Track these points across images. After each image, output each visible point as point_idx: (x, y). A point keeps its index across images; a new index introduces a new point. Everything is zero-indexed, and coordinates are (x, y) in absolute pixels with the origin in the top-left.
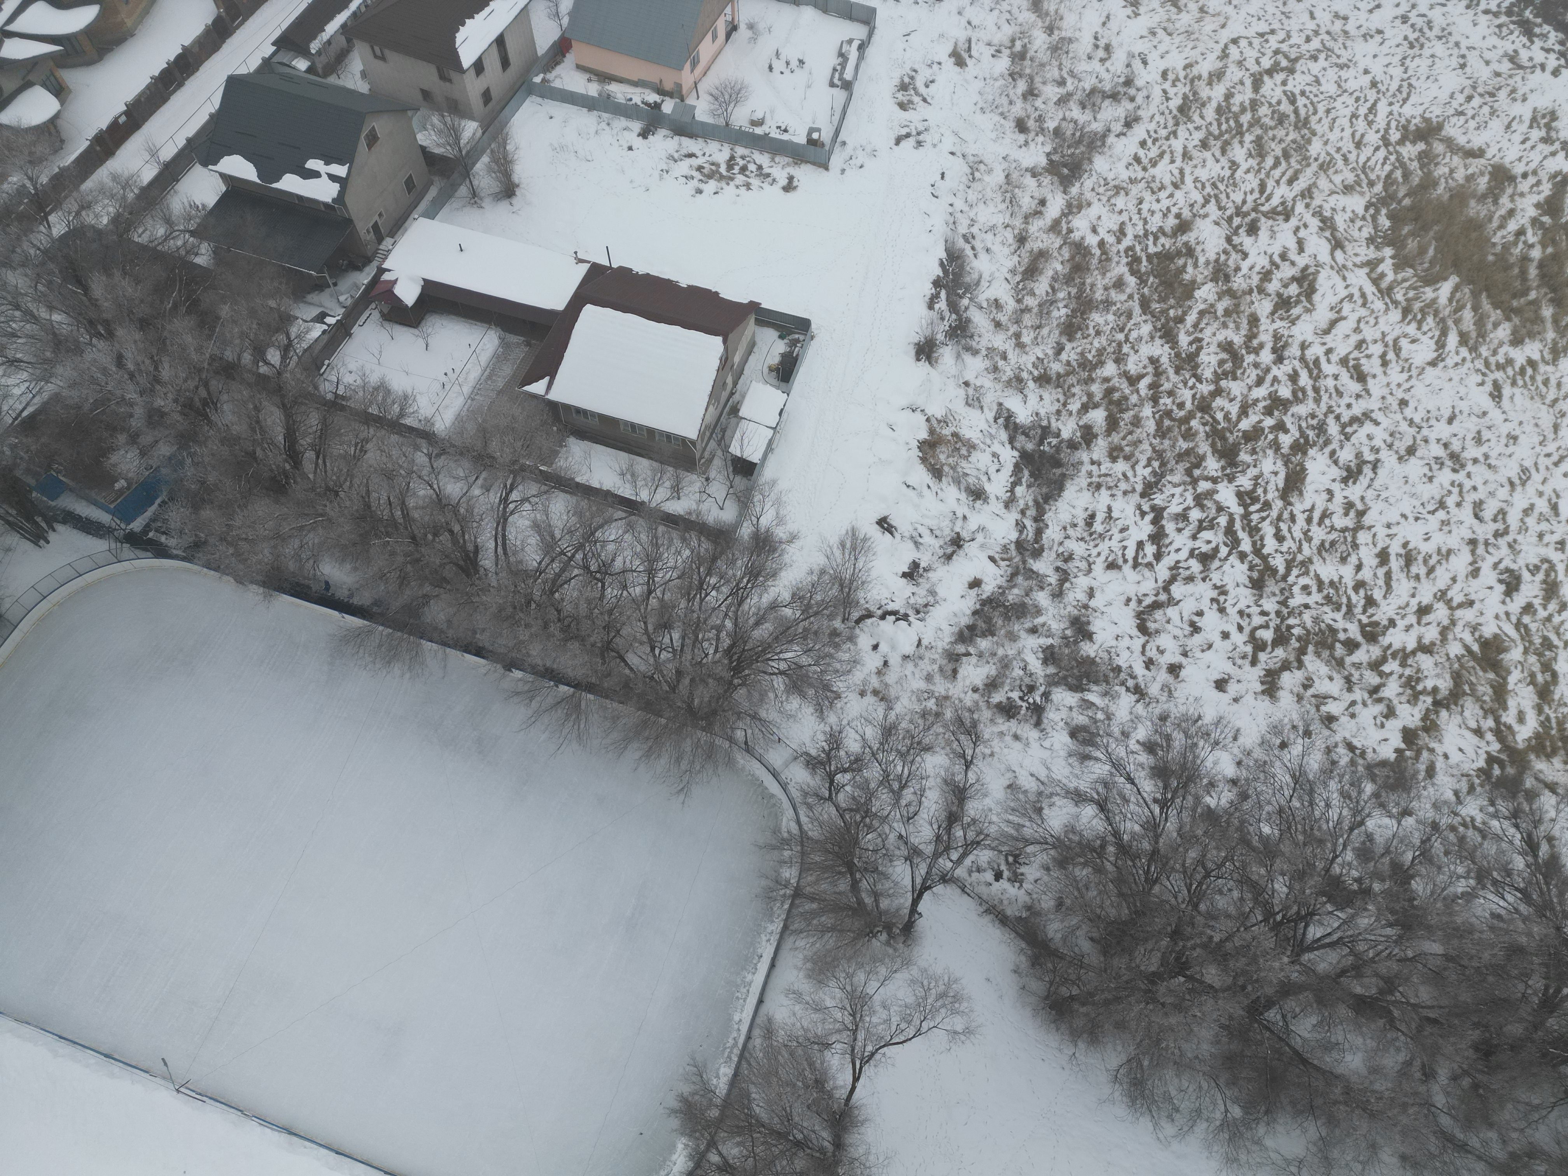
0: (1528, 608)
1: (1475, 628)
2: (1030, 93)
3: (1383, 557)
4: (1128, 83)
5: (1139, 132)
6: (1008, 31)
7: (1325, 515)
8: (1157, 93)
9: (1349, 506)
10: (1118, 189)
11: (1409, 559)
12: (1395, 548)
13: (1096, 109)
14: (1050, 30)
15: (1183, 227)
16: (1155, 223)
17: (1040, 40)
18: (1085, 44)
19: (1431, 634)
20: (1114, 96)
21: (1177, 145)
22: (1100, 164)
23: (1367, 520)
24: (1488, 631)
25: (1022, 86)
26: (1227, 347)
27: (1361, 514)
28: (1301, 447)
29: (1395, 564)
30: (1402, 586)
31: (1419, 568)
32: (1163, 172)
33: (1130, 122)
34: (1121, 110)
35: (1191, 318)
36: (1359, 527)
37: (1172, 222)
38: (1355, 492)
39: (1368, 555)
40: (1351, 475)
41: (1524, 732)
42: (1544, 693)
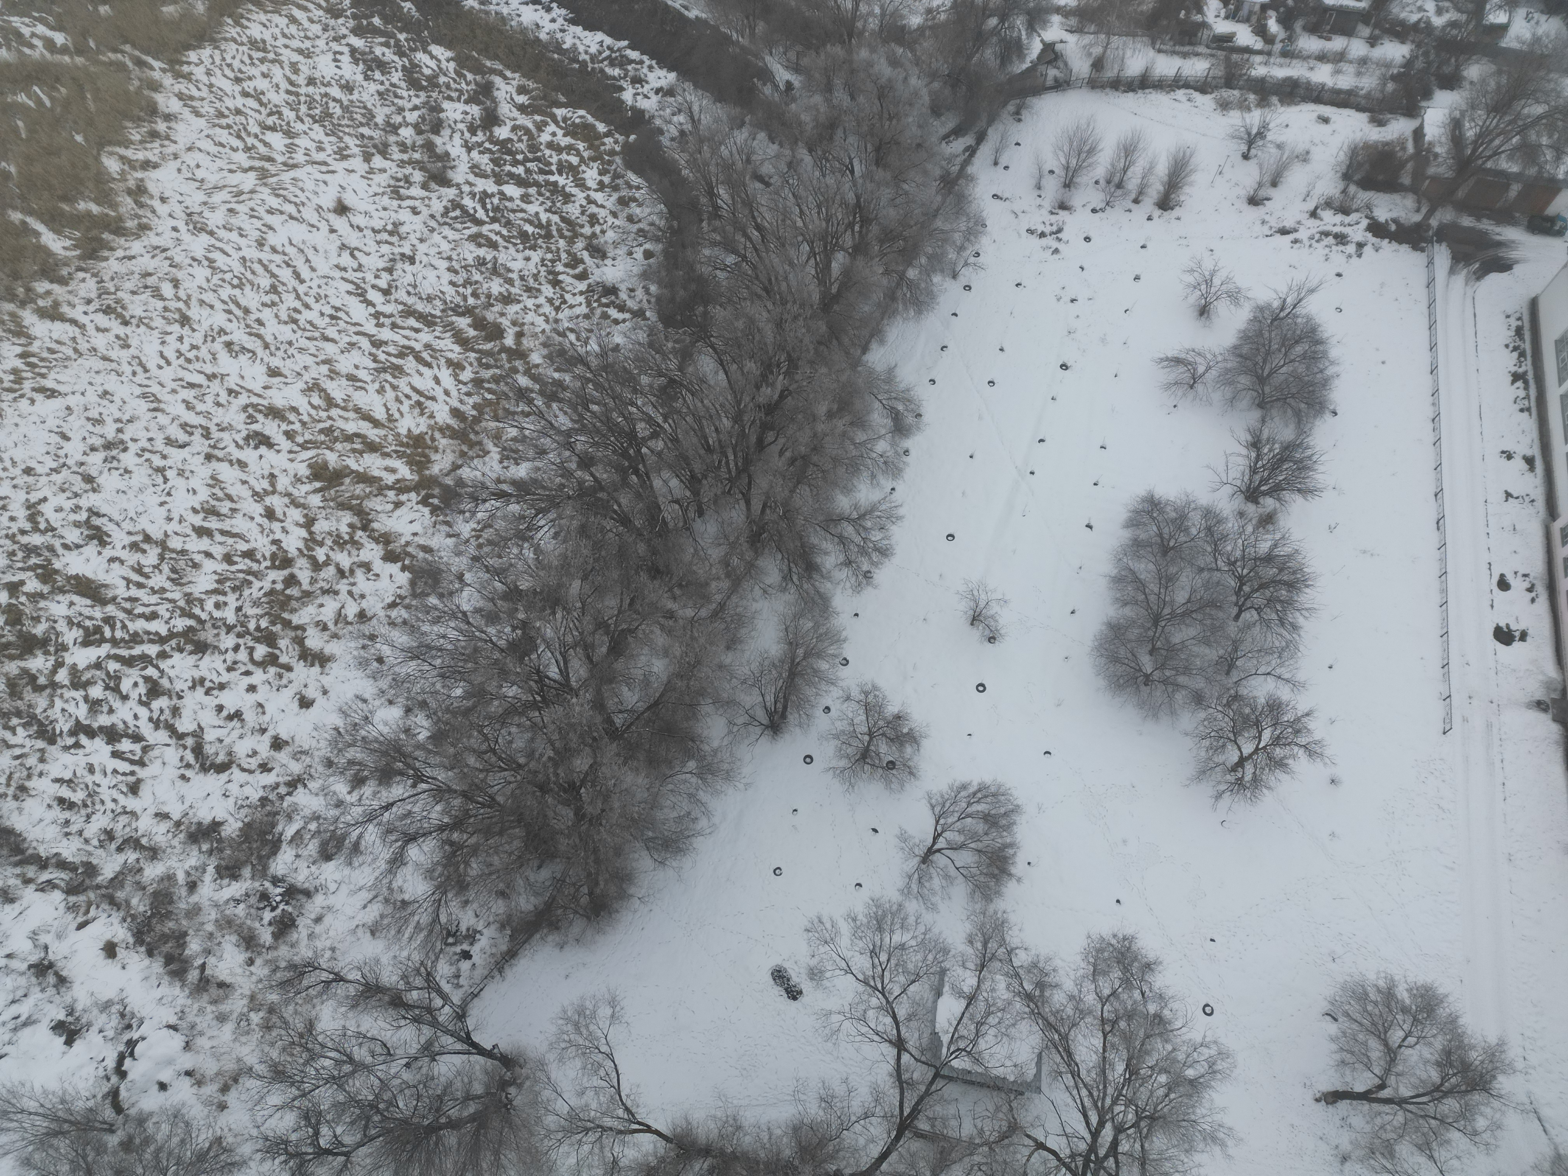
0: (290, 435)
1: (298, 480)
3: (201, 532)
7: (138, 569)
9: (134, 547)
11: (211, 512)
12: (197, 520)
19: (296, 515)
23: (157, 535)
24: (303, 470)
27: (147, 539)
28: (47, 574)
29: (213, 524)
30: (239, 524)
31: (224, 507)
36: (163, 544)
38: (119, 538)
39: (195, 545)
40: (99, 537)
41: (404, 472)
42: (372, 447)
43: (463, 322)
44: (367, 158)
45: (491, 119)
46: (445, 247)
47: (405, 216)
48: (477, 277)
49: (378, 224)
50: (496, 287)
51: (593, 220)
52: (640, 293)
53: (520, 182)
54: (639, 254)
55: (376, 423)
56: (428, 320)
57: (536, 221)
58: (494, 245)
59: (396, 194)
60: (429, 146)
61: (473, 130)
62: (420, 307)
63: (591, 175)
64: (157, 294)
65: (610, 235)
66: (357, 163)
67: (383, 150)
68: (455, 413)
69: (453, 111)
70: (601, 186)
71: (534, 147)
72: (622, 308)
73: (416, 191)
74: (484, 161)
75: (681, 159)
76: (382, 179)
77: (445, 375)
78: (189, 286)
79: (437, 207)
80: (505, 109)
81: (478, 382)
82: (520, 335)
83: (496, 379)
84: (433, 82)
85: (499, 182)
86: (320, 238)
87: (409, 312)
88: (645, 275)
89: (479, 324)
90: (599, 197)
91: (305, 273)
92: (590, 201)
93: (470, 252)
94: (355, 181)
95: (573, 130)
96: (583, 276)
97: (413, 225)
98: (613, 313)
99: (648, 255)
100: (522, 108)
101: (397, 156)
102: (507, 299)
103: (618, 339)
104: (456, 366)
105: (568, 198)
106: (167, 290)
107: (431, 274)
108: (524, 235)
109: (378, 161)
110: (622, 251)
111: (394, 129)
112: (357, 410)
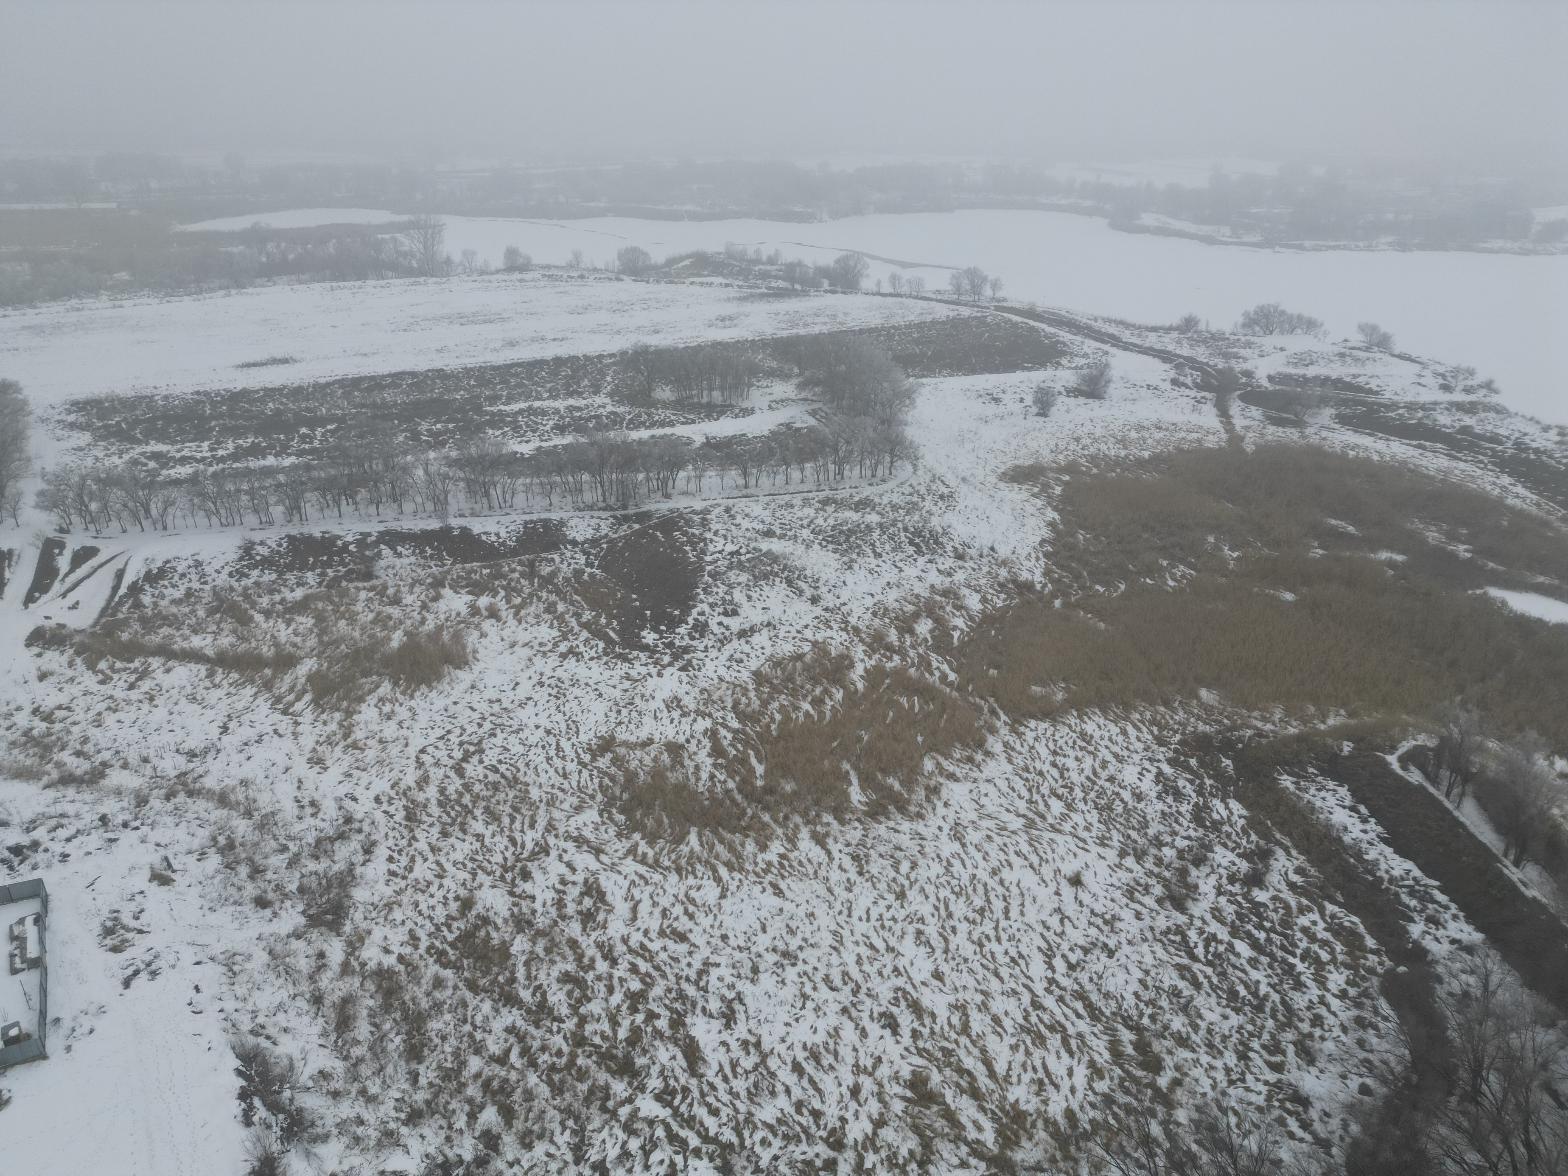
0: (915, 1035)
1: (896, 1077)
2: (256, 872)
3: (797, 1068)
4: (348, 820)
5: (382, 852)
6: (203, 834)
7: (734, 1065)
8: (379, 816)
9: (745, 1044)
10: (389, 906)
11: (815, 1057)
12: (801, 1055)
13: (330, 855)
14: (248, 814)
15: (467, 904)
16: (440, 914)
17: (242, 827)
18: (289, 809)
19: (874, 1106)
20: (342, 836)
21: (422, 845)
22: (360, 894)
23: (766, 1047)
24: (906, 1073)
25: (243, 870)
26: (566, 978)
27: (758, 1045)
28: (677, 1022)
29: (809, 1068)
30: (827, 1082)
31: (827, 1059)
32: (422, 871)
33: (368, 850)
34: (355, 843)
35: (521, 973)
36: (764, 1057)
37: (454, 906)
38: (741, 1030)
39: (786, 1076)
40: (729, 1019)
41: (989, 1137)
42: (975, 1094)
43: (1127, 1036)
44: (1122, 854)
45: (1256, 879)
46: (1149, 960)
47: (1127, 915)
48: (1164, 1003)
49: (1099, 908)
50: (1178, 1023)
51: (1317, 1021)
52: (1335, 1123)
53: (1255, 945)
54: (1354, 1083)
55: (992, 1074)
56: (1094, 1014)
57: (1253, 988)
58: (1197, 986)
59: (1130, 894)
60: (1183, 873)
61: (1232, 879)
62: (1094, 997)
63: (1337, 979)
64: (896, 867)
65: (1329, 1046)
66: (1111, 855)
67: (1140, 856)
68: (1070, 1114)
69: (1222, 856)
70: (1343, 995)
71: (1287, 923)
72: (1306, 1125)
73: (1149, 901)
74: (1229, 910)
75: (1453, 1019)
76: (1125, 877)
77: (1081, 1073)
78: (922, 873)
79: (1161, 923)
80: (1274, 878)
81: (1108, 1100)
82: (1176, 1083)
83: (1129, 1110)
84: (1216, 826)
85: (1234, 932)
86: (1044, 894)
87: (1081, 995)
88: (1350, 1108)
89: (1142, 1046)
90: (1335, 1003)
91: (1014, 913)
92: (1322, 1001)
93: (1170, 978)
94: (1102, 868)
95: (1337, 929)
96: (1277, 1068)
97: (1129, 925)
98: (1293, 1125)
99: (1364, 1090)
100: (1292, 886)
101: (1149, 864)
102: (1183, 1041)
103: (1284, 1155)
104: (1096, 1071)
105: (1299, 986)
106: (905, 867)
107: (1121, 976)
108: (1233, 995)
109: (1130, 861)
110: (1335, 1069)
111: (1158, 843)
112: (983, 1051)
